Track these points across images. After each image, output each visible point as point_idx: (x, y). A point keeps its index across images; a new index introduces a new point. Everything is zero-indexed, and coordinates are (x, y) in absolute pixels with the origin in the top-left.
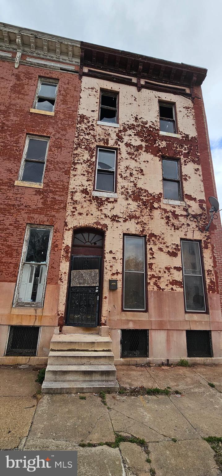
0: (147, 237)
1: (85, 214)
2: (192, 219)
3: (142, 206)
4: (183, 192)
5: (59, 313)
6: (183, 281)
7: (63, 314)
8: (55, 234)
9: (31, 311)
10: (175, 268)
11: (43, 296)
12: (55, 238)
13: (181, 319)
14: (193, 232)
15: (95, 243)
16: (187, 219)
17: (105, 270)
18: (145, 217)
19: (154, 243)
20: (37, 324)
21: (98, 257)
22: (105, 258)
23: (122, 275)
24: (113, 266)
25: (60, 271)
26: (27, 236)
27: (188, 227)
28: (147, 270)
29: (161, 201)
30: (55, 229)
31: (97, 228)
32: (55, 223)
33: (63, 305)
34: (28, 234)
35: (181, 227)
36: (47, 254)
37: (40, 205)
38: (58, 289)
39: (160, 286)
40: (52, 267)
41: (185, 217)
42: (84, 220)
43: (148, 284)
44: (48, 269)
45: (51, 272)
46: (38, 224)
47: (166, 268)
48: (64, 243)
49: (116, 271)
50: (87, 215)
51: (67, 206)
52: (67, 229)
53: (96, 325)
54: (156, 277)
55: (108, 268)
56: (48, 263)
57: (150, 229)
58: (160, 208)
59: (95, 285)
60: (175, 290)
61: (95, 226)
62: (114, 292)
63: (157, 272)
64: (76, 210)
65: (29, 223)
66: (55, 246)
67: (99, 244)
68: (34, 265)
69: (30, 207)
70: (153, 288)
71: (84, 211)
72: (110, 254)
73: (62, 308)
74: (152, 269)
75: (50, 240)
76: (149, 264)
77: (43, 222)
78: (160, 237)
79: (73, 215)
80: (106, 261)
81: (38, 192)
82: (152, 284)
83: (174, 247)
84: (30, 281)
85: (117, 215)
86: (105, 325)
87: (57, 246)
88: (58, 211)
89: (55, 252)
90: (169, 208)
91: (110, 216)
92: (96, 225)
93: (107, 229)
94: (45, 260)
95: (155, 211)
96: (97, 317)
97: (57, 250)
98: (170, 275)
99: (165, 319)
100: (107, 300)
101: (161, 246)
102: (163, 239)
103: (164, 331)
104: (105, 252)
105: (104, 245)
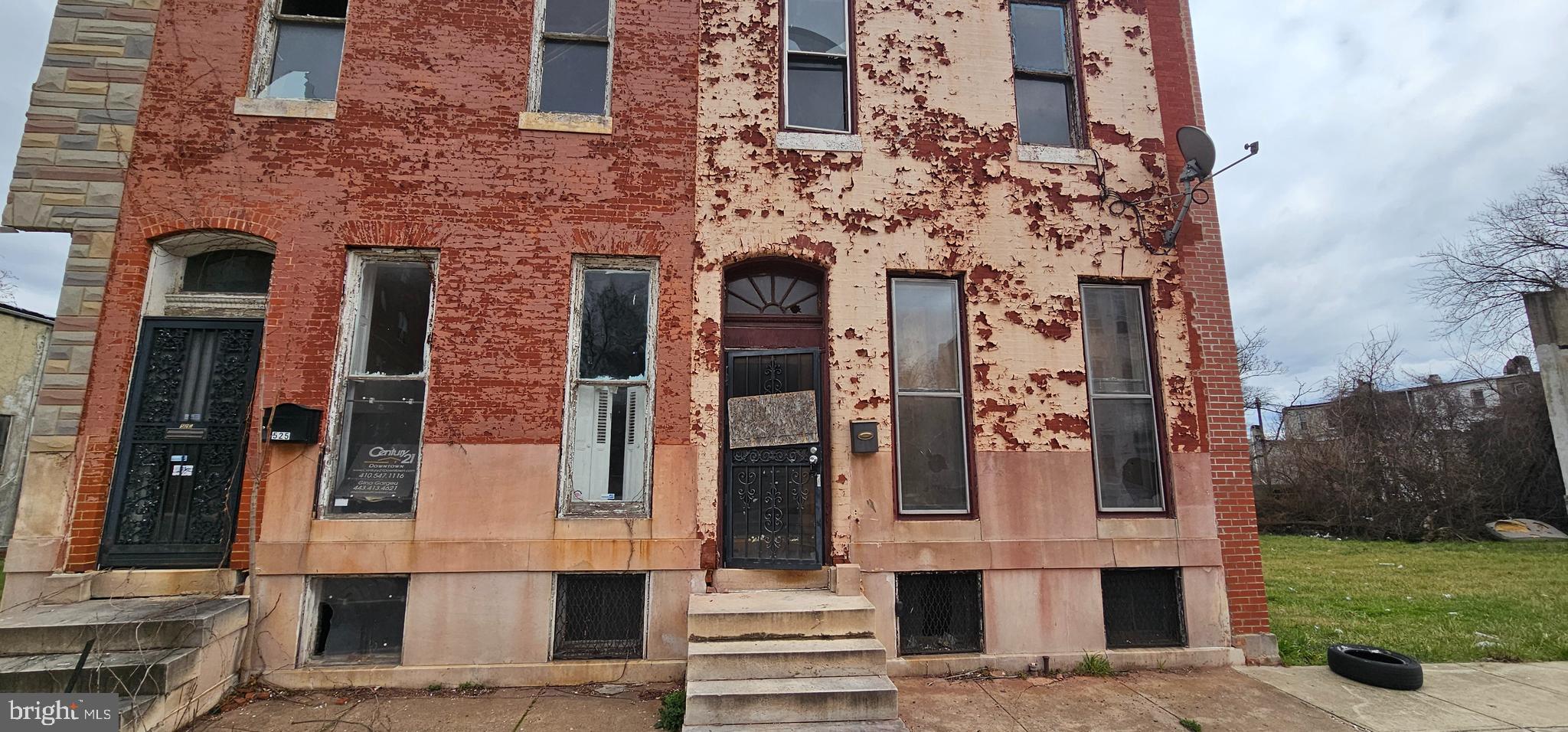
0: (968, 280)
1: (759, 212)
2: (1117, 208)
3: (945, 176)
4: (1085, 115)
5: (702, 530)
6: (1089, 416)
7: (713, 534)
8: (667, 285)
9: (615, 529)
10: (1063, 375)
11: (645, 481)
12: (666, 298)
13: (1086, 535)
14: (1123, 254)
15: (795, 308)
16: (1102, 209)
17: (835, 394)
18: (958, 211)
19: (991, 297)
20: (637, 565)
21: (811, 350)
22: (833, 354)
23: (889, 405)
24: (860, 380)
25: (691, 401)
26: (577, 297)
27: (1105, 238)
28: (970, 385)
29: (1009, 153)
30: (665, 267)
31: (801, 258)
32: (662, 249)
33: (713, 507)
34: (580, 290)
35: (1080, 239)
36: (647, 351)
37: (610, 192)
38: (692, 456)
39: (1015, 436)
40: (668, 391)
41: (1094, 204)
42: (757, 234)
43: (973, 431)
44: (655, 398)
45: (665, 406)
46: (607, 256)
47: (1034, 377)
48: (696, 312)
49: (871, 395)
50: (765, 214)
51: (697, 188)
52: (705, 265)
53: (818, 562)
54: (1001, 408)
55: (846, 385)
56: (653, 379)
57: (974, 250)
58: (1006, 176)
59: (806, 442)
60: (1065, 446)
61: (794, 251)
62: (867, 461)
63: (1005, 392)
64: (729, 200)
65: (581, 254)
66: (670, 323)
67: (808, 309)
68: (606, 388)
69: (578, 201)
70: (994, 444)
71: (752, 202)
72: (847, 341)
73: (709, 516)
74: (986, 382)
75: (650, 304)
76: (976, 366)
77: (626, 248)
78: (1010, 277)
79: (720, 218)
80: (837, 363)
81: (598, 146)
82: (988, 430)
83: (1058, 306)
84: (601, 439)
85: (863, 210)
86: (847, 561)
87: (675, 323)
88: (668, 207)
89: (672, 341)
90: (1037, 176)
91: (842, 217)
92: (798, 247)
93: (833, 260)
94: (640, 369)
95: (992, 187)
96: (819, 540)
97: (676, 337)
98: (1046, 400)
99: (1033, 536)
100: (847, 486)
101: (1013, 308)
102: (1019, 283)
103: (1030, 573)
104: (831, 334)
105: (828, 313)
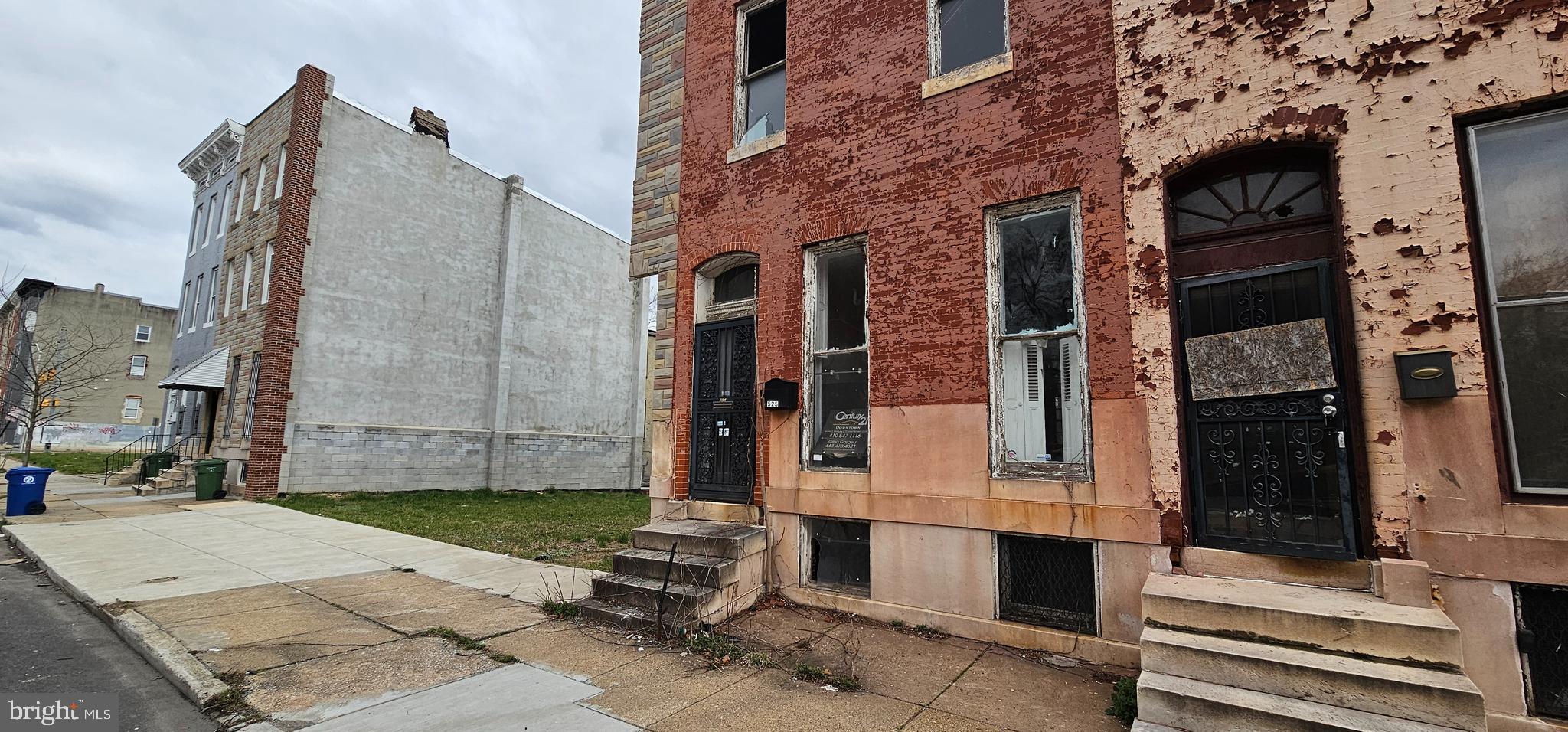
1: (1210, 97)
5: (1160, 498)
7: (1175, 504)
8: (1091, 217)
9: (1054, 492)
11: (1084, 440)
12: (1091, 232)
15: (1283, 210)
17: (1362, 318)
20: (1081, 532)
21: (1314, 263)
22: (1353, 262)
23: (1476, 324)
24: (1412, 291)
25: (1133, 346)
26: (993, 250)
30: (1087, 197)
31: (1284, 139)
32: (1081, 177)
33: (1173, 472)
34: (995, 243)
36: (1074, 297)
37: (1017, 132)
38: (1140, 411)
40: (1102, 338)
42: (1209, 126)
44: (1087, 347)
45: (1101, 355)
46: (1020, 201)
48: (1131, 241)
49: (1435, 312)
50: (1219, 97)
51: (1120, 95)
52: (1138, 183)
53: (1348, 549)
55: (1381, 301)
56: (1084, 326)
59: (1314, 388)
61: (1271, 132)
62: (1434, 411)
64: (1164, 96)
65: (992, 206)
66: (1098, 260)
67: (1307, 206)
68: (1034, 342)
69: (984, 152)
71: (1201, 88)
72: (1379, 239)
73: (1169, 484)
75: (1073, 243)
77: (1039, 188)
79: (1154, 122)
80: (1362, 273)
81: (1000, 87)
84: (1033, 396)
87: (1105, 259)
88: (1085, 128)
89: (1103, 280)
91: (1353, 61)
92: (1276, 126)
93: (1343, 128)
94: (1068, 318)
96: (1348, 522)
97: (1108, 275)
100: (1397, 448)
104: (1347, 234)
105: (1340, 204)
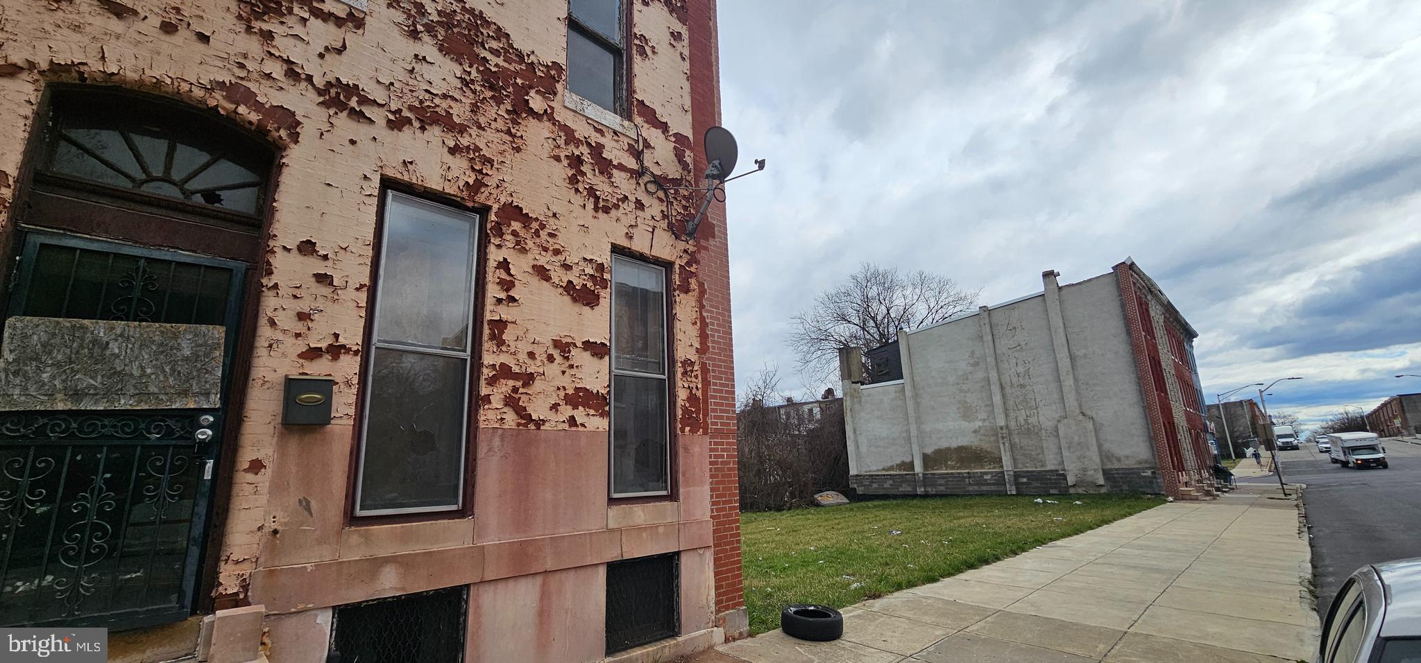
0: (493, 217)
1: (155, 21)
2: (652, 188)
3: (478, 88)
4: (631, 91)
6: (609, 392)
10: (588, 345)
13: (594, 525)
14: (653, 233)
15: (211, 196)
16: (638, 183)
17: (265, 333)
18: (489, 134)
19: (518, 243)
21: (231, 264)
22: (270, 273)
23: (358, 358)
24: (316, 317)
27: (639, 213)
28: (481, 345)
29: (555, 94)
31: (232, 118)
35: (617, 207)
39: (529, 410)
41: (631, 177)
42: (142, 52)
43: (479, 401)
47: (557, 344)
49: (330, 341)
50: (168, 28)
54: (516, 376)
55: (286, 321)
57: (505, 185)
58: (548, 115)
59: (192, 406)
60: (583, 425)
61: (217, 99)
62: (309, 438)
63: (523, 357)
67: (234, 201)
70: (502, 419)
72: (300, 258)
74: (500, 343)
76: (490, 322)
78: (543, 226)
80: (276, 286)
82: (496, 402)
83: (589, 270)
85: (356, 86)
86: (243, 603)
90: (582, 130)
91: (319, 81)
92: (228, 98)
93: (295, 138)
95: (532, 122)
96: (191, 568)
98: (568, 370)
99: (538, 532)
100: (264, 478)
101: (542, 261)
102: (551, 235)
103: (530, 580)
104: (271, 243)
105: (273, 210)
